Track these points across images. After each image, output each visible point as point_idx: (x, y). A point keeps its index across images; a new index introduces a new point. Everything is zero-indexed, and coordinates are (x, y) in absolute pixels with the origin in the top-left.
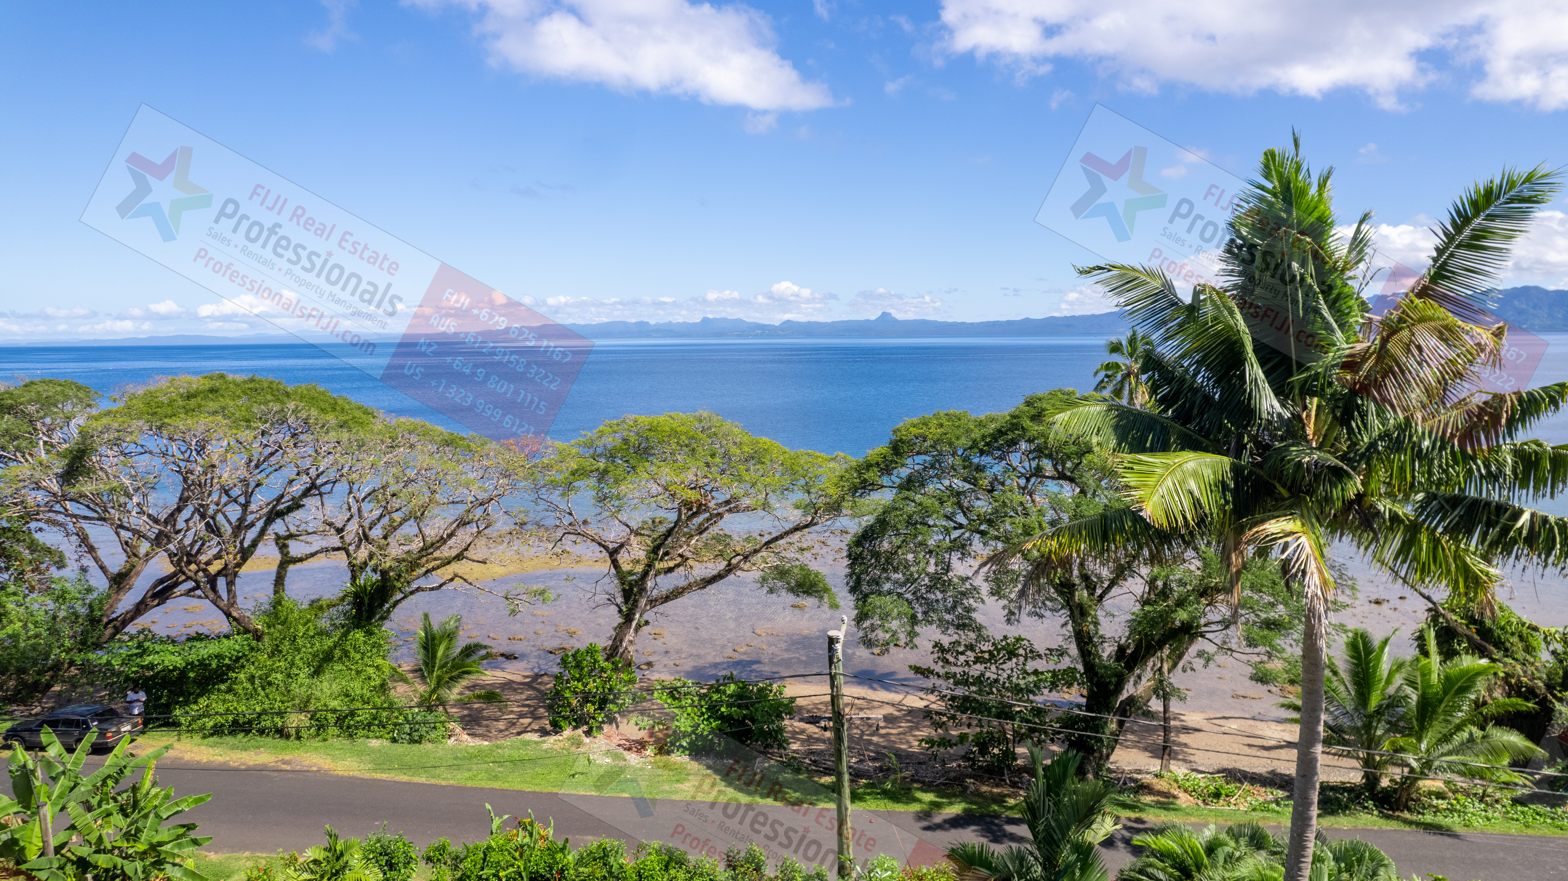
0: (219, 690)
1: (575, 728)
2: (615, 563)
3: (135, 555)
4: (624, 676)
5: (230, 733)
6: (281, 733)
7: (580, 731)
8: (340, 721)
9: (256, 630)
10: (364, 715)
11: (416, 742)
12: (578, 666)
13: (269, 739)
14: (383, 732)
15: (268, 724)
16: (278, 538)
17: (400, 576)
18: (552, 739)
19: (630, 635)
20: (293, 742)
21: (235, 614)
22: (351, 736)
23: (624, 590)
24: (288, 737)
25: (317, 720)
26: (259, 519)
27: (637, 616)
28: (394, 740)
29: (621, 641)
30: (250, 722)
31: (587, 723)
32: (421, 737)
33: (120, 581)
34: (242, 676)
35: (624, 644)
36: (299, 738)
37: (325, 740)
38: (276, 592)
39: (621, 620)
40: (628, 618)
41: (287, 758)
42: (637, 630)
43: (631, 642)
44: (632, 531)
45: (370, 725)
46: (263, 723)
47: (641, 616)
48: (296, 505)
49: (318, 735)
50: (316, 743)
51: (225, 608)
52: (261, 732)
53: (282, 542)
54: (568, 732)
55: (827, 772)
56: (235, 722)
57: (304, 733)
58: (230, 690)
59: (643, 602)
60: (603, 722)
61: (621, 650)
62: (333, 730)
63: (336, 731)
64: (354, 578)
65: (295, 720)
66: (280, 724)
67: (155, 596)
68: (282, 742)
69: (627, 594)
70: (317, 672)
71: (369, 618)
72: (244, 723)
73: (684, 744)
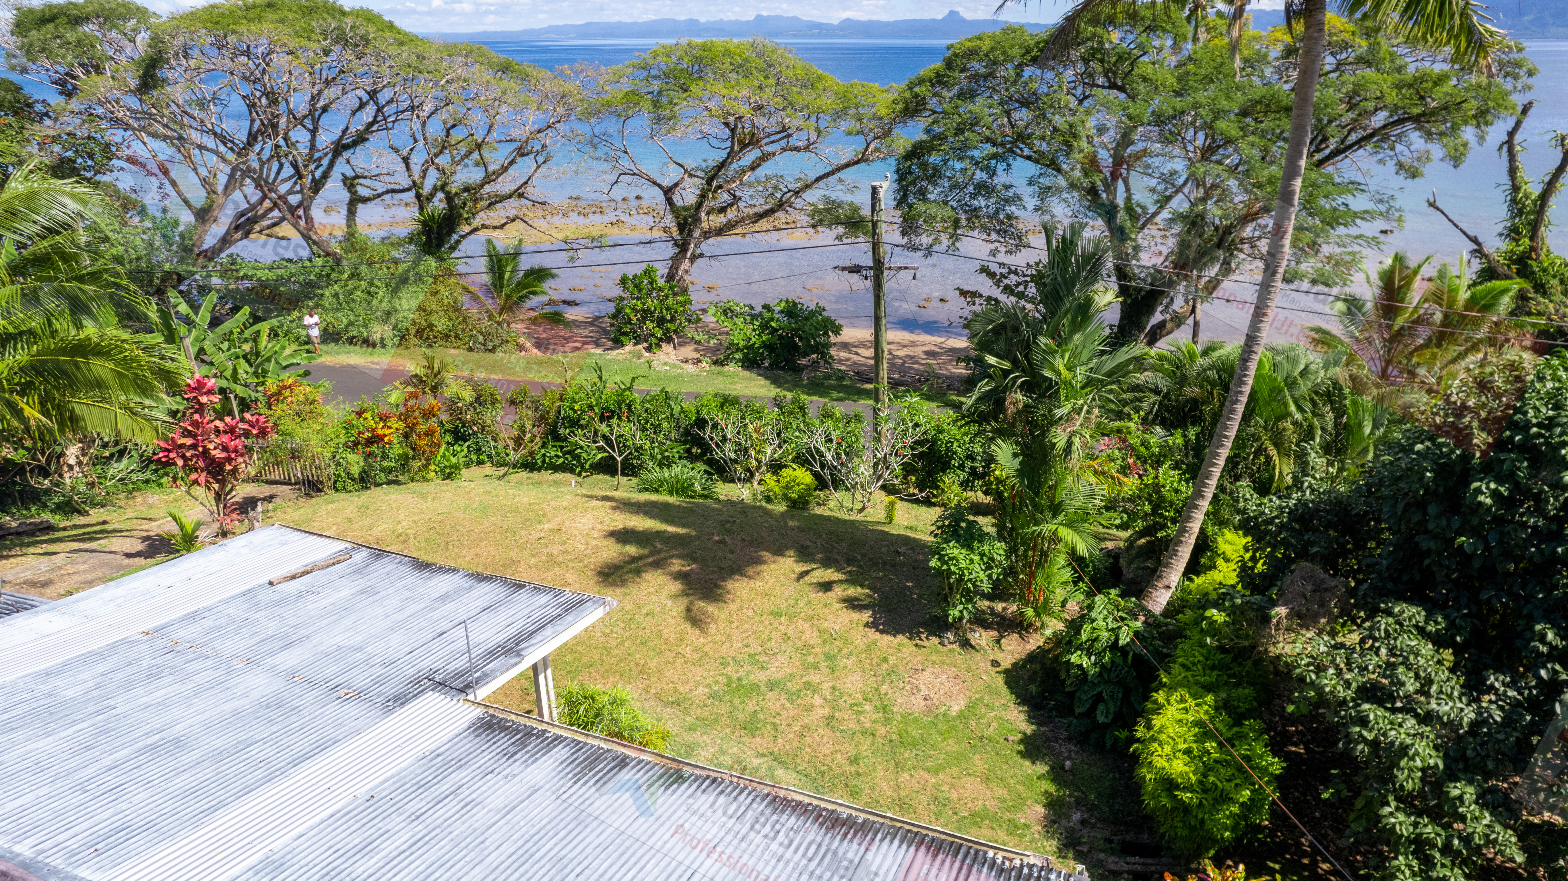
1: (635, 344)
2: (669, 201)
3: (215, 192)
4: (680, 298)
6: (367, 343)
7: (640, 347)
8: (419, 333)
9: (335, 254)
10: (441, 323)
11: (490, 351)
12: (637, 286)
13: (357, 348)
14: (459, 343)
15: (355, 333)
16: (345, 179)
17: (465, 204)
18: (615, 352)
19: (685, 265)
20: (378, 350)
21: (314, 237)
22: (430, 346)
23: (679, 224)
24: (374, 345)
25: (399, 331)
26: (326, 155)
27: (692, 246)
28: (470, 349)
29: (677, 269)
30: (339, 333)
31: (646, 341)
32: (494, 347)
33: (203, 215)
34: (327, 293)
35: (680, 272)
36: (384, 346)
37: (407, 348)
38: (349, 226)
39: (677, 250)
40: (683, 247)
41: (376, 360)
42: (692, 263)
43: (686, 271)
44: (686, 171)
45: (447, 336)
46: (351, 334)
47: (696, 246)
48: (361, 139)
49: (400, 344)
50: (400, 351)
51: (305, 232)
52: (351, 341)
53: (350, 183)
54: (629, 348)
55: (869, 381)
57: (389, 343)
59: (697, 233)
60: (661, 340)
61: (677, 278)
62: (414, 341)
63: (416, 341)
64: (421, 208)
65: (378, 331)
66: (365, 334)
67: (237, 228)
68: (370, 350)
69: (682, 227)
70: (396, 291)
71: (439, 246)
72: (334, 333)
73: (737, 357)
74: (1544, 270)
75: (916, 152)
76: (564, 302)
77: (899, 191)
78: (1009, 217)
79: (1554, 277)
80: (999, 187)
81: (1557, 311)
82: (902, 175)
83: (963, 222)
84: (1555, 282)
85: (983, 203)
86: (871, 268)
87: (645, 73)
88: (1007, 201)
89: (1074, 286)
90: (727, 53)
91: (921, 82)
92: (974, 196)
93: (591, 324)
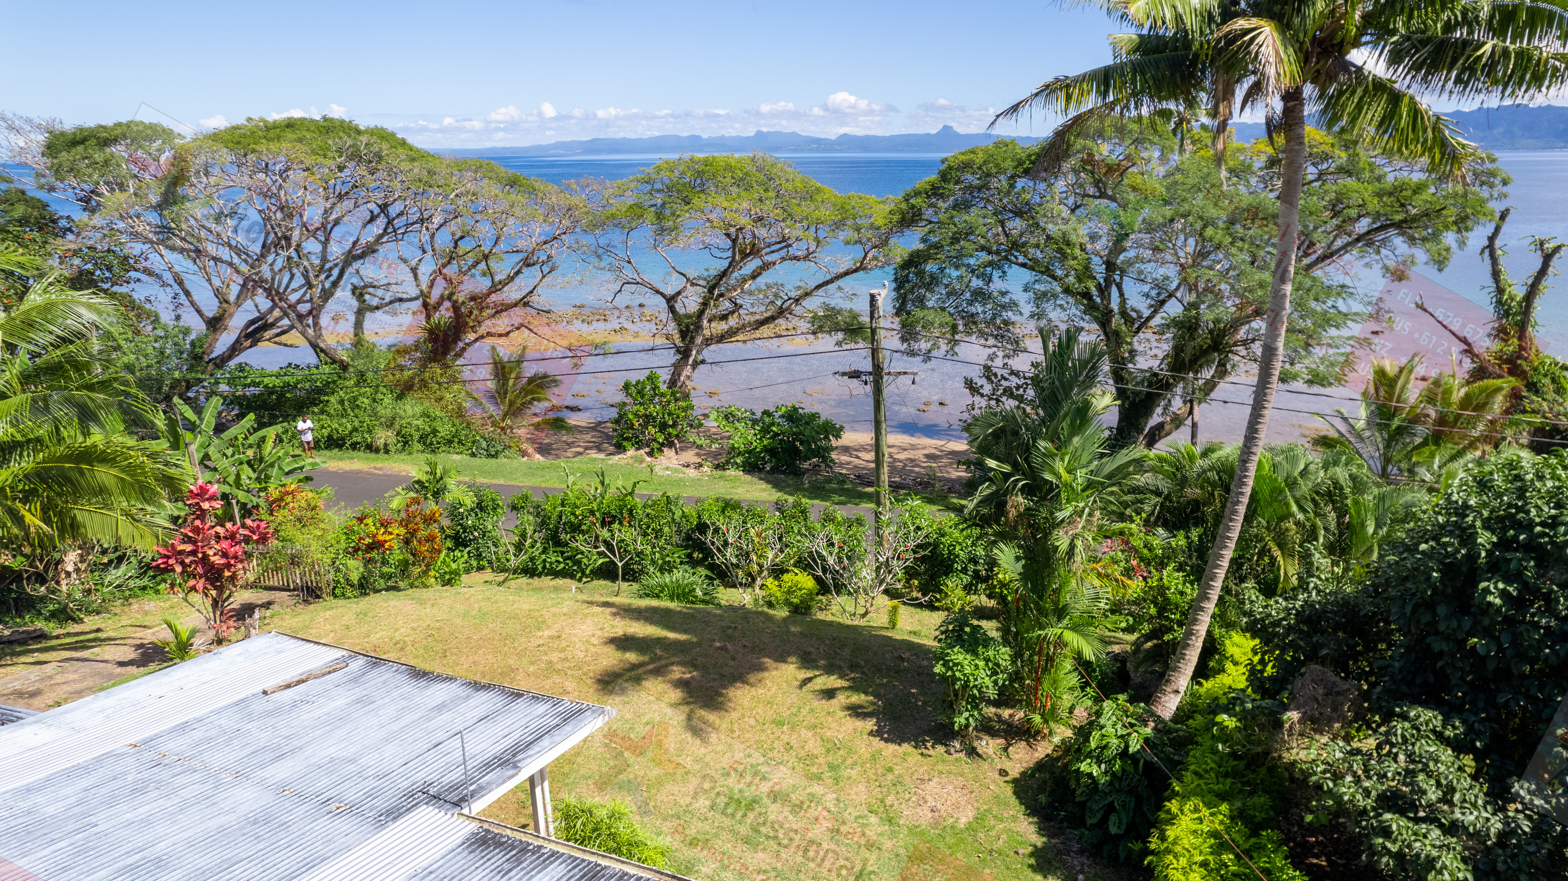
0: (313, 412)
1: (637, 449)
2: (672, 309)
3: (227, 302)
4: (682, 404)
5: (326, 448)
6: (371, 448)
7: (642, 452)
8: (423, 439)
9: (342, 361)
10: (445, 430)
11: (493, 456)
12: (640, 393)
13: (361, 454)
14: (462, 448)
15: (359, 439)
16: (354, 289)
17: (471, 313)
18: (617, 457)
19: (687, 371)
20: (382, 455)
21: (322, 345)
22: (433, 451)
23: (681, 331)
24: (377, 451)
25: (403, 436)
26: (336, 265)
27: (694, 352)
28: (473, 455)
29: (679, 375)
30: (343, 439)
31: (648, 446)
32: (497, 452)
33: (215, 323)
34: (332, 399)
35: (682, 379)
36: (387, 452)
37: (410, 454)
38: (356, 335)
39: (679, 357)
40: (685, 354)
41: (379, 465)
42: (694, 369)
43: (688, 377)
44: (688, 280)
45: (450, 442)
46: (354, 439)
47: (697, 352)
48: (370, 250)
49: (404, 450)
50: (403, 456)
51: (313, 340)
52: (354, 446)
53: (358, 292)
54: (631, 452)
55: (870, 484)
56: (330, 437)
57: (392, 448)
58: (322, 412)
59: (699, 340)
60: (662, 445)
61: (679, 384)
62: (418, 446)
63: (420, 447)
64: (428, 317)
65: (383, 436)
66: (369, 440)
67: (246, 337)
68: (373, 455)
69: (684, 334)
70: (400, 397)
71: (445, 353)
72: (338, 439)
73: (738, 461)
74: (1535, 369)
75: (914, 261)
76: (567, 407)
77: (897, 299)
78: (1006, 323)
79: (1545, 376)
80: (995, 294)
81: (1551, 409)
82: (900, 283)
83: (961, 328)
84: (1547, 381)
85: (980, 310)
86: (870, 374)
87: (649, 187)
88: (1004, 307)
89: (1072, 390)
90: (729, 168)
91: (917, 194)
92: (971, 303)
93: (594, 429)
